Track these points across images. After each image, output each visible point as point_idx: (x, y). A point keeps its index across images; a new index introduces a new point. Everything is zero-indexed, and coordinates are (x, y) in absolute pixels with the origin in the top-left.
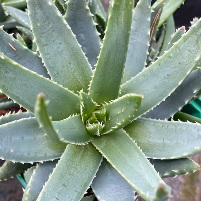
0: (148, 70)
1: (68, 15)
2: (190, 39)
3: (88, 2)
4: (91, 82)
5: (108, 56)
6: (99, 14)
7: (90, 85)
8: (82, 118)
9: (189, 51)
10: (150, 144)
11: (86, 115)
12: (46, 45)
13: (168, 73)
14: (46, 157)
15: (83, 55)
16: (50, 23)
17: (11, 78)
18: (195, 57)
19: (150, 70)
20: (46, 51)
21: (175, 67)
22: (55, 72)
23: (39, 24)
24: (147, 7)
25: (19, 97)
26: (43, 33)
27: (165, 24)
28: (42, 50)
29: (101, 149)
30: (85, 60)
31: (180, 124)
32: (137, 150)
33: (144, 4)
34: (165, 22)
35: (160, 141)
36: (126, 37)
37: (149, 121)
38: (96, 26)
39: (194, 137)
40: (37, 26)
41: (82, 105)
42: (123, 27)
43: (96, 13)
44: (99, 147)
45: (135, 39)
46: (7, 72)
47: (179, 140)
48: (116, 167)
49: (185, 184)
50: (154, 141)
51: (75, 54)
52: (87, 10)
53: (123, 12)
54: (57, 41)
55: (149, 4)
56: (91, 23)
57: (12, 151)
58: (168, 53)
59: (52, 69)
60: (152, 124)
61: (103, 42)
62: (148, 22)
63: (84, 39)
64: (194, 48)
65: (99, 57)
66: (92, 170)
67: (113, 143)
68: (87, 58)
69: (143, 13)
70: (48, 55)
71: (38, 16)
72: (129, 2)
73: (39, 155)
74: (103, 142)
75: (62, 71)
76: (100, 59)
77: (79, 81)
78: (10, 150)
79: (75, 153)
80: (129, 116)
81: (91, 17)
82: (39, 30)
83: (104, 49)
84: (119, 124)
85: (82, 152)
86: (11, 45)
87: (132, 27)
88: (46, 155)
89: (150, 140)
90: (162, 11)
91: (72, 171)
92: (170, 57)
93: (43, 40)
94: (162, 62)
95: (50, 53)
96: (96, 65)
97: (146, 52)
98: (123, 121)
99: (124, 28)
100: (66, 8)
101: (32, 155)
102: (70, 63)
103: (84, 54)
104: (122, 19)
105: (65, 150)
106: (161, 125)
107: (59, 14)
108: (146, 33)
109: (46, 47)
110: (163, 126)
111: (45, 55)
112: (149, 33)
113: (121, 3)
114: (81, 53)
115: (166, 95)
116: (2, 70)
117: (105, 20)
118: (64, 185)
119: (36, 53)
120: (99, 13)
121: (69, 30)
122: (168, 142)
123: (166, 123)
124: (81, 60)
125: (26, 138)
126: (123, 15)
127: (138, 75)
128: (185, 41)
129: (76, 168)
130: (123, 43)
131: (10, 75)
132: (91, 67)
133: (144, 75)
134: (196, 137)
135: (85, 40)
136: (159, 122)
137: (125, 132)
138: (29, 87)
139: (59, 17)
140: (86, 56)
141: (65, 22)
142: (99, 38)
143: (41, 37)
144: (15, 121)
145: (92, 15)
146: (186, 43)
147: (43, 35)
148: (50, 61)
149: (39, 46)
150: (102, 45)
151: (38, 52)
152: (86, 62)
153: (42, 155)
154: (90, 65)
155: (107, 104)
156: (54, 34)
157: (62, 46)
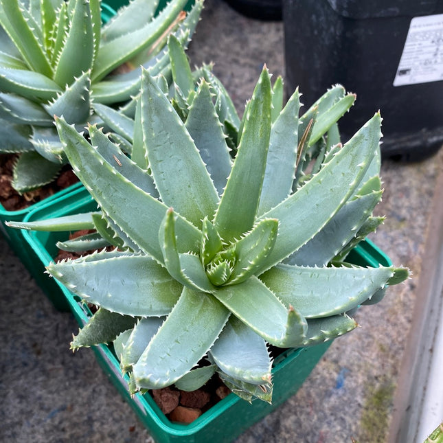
0: (292, 198)
1: (189, 123)
2: (344, 159)
3: (216, 105)
4: (217, 211)
5: (241, 177)
6: (229, 122)
7: (215, 215)
8: (203, 259)
9: (343, 174)
10: (294, 299)
11: (208, 255)
12: (160, 161)
13: (317, 202)
14: (150, 310)
15: (207, 176)
16: (167, 133)
17: (120, 198)
18: (350, 182)
19: (296, 199)
20: (160, 169)
21: (326, 195)
22: (169, 197)
23: (154, 134)
24: (293, 118)
25: (127, 224)
26: (158, 146)
27: (326, 137)
28: (155, 168)
29: (227, 302)
30: (210, 183)
31: (334, 270)
32: (275, 300)
33: (289, 113)
34: (326, 134)
35: (308, 295)
36: (264, 155)
37: (294, 269)
38: (226, 139)
39: (349, 286)
40: (152, 136)
41: (205, 236)
42: (259, 143)
43: (226, 119)
44: (224, 300)
45: (276, 158)
46: (116, 191)
47: (331, 292)
48: (246, 320)
49: (367, 409)
50: (299, 295)
51: (196, 175)
52: (216, 118)
53: (260, 126)
54: (175, 156)
55: (296, 113)
56: (220, 135)
57: (110, 295)
58: (318, 177)
59: (166, 192)
60: (299, 272)
61: (235, 160)
62: (294, 136)
63: (209, 155)
64: (349, 171)
65: (229, 178)
66: (214, 330)
67: (242, 294)
68: (212, 181)
69: (288, 125)
70: (162, 175)
71: (153, 124)
72: (267, 115)
73: (142, 307)
74: (230, 293)
75: (178, 196)
76: (230, 180)
77: (200, 209)
78: (107, 294)
79: (191, 306)
80: (265, 249)
81: (219, 127)
82: (153, 141)
83: (235, 168)
84: (252, 263)
85: (200, 305)
86: (116, 159)
87: (270, 144)
88: (151, 308)
89: (294, 294)
90: (314, 122)
91: (187, 327)
92: (320, 182)
93: (157, 154)
94: (310, 188)
95: (164, 171)
96: (225, 188)
97: (292, 175)
98: (257, 257)
99: (261, 144)
100: (187, 114)
101: (133, 305)
102: (189, 186)
103: (209, 175)
104: (259, 134)
105: (180, 298)
106: (310, 274)
107: (180, 122)
108: (291, 151)
109: (160, 163)
110: (312, 275)
111: (158, 174)
112: (296, 151)
113: (257, 116)
114: (206, 174)
115: (314, 232)
116: (112, 188)
117: (238, 130)
118: (177, 341)
119: (145, 171)
120: (229, 119)
121: (191, 143)
122: (317, 295)
123: (316, 271)
124: (205, 182)
125: (127, 282)
126: (260, 129)
127: (279, 204)
128: (338, 162)
129: (192, 324)
130: (259, 162)
131: (120, 195)
132: (217, 193)
133: (287, 205)
134: (352, 284)
135: (210, 157)
136: (307, 270)
137: (261, 281)
138: (140, 211)
139: (180, 126)
140: (212, 177)
141: (187, 133)
142: (229, 156)
143: (155, 150)
144: (115, 257)
145: (221, 124)
146: (339, 164)
147: (158, 148)
148: (164, 181)
149: (152, 162)
150: (233, 164)
151: (149, 170)
152: (212, 186)
153: (147, 307)
154: (216, 189)
155: (237, 241)
156: (172, 147)
157: (181, 164)
